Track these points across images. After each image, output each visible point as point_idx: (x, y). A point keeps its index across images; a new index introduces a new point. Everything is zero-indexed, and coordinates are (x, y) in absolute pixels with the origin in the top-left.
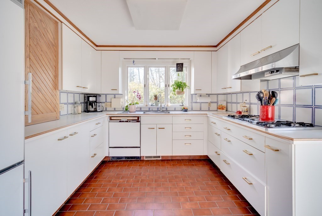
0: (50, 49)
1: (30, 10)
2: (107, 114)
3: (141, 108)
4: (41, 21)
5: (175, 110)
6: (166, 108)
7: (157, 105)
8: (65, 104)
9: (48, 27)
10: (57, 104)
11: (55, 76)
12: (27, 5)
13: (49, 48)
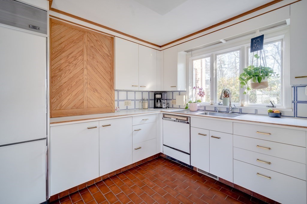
0: (105, 60)
1: (87, 35)
2: (161, 111)
3: (205, 107)
4: (97, 41)
5: (256, 113)
6: (241, 110)
7: (225, 103)
8: (132, 100)
9: (103, 43)
10: (113, 100)
11: (110, 79)
12: (85, 33)
13: (104, 58)
